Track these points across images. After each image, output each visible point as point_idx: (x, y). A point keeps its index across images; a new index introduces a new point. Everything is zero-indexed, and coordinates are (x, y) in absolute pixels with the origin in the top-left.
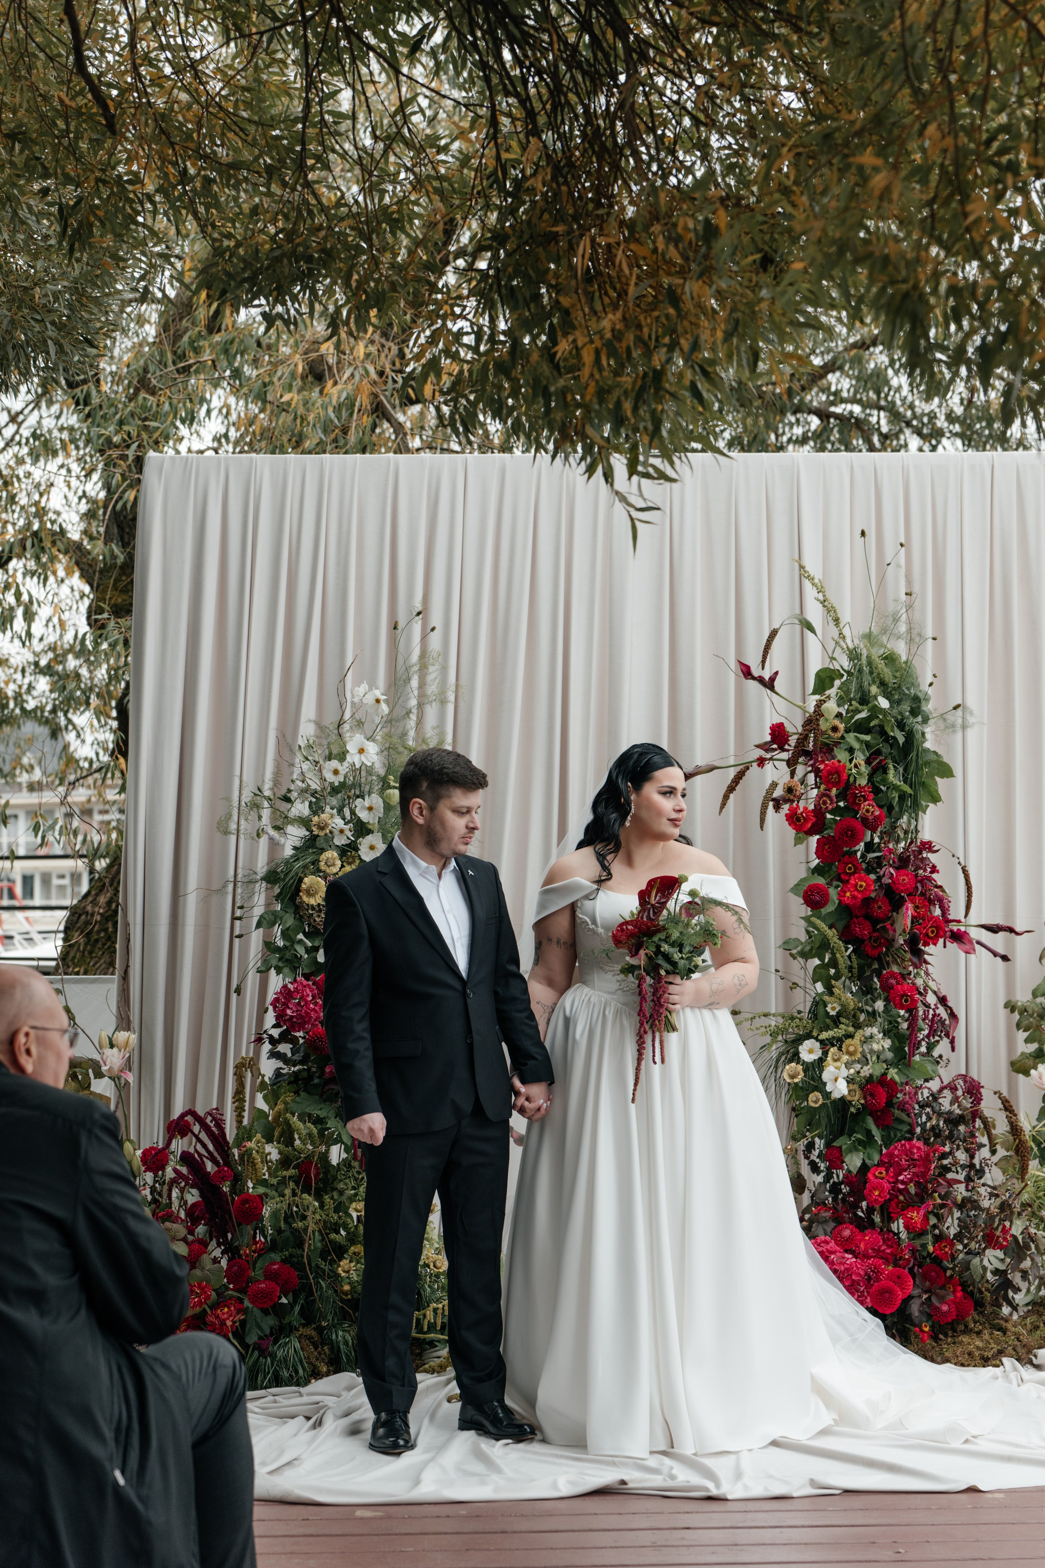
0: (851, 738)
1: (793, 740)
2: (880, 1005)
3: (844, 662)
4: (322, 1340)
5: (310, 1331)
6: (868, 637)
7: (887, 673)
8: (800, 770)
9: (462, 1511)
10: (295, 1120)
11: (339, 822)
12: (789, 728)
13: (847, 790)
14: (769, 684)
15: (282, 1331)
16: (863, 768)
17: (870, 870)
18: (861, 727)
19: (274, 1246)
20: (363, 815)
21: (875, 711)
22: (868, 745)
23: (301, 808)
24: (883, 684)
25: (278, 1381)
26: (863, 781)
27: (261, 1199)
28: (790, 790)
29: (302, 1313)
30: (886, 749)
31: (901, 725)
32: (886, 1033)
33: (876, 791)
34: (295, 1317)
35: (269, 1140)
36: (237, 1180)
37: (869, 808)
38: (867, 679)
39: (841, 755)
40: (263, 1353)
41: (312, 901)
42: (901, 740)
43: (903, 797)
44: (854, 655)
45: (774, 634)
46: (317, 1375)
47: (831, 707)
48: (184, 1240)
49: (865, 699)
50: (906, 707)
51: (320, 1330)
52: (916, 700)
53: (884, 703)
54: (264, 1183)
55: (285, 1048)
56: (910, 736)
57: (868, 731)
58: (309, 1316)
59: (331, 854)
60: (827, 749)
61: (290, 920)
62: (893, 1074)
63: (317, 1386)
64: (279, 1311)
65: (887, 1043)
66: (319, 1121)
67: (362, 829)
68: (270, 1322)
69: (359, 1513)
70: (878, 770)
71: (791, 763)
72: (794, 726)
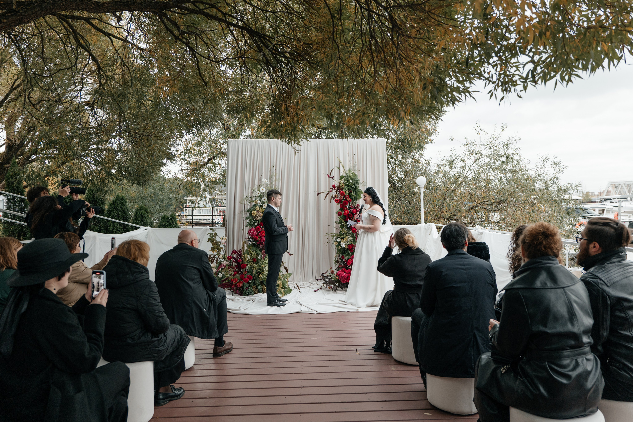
0: (345, 187)
1: (336, 188)
2: (351, 232)
3: (345, 175)
4: (257, 288)
5: (255, 286)
6: (349, 170)
7: (352, 177)
8: (338, 192)
9: (274, 316)
10: (252, 252)
11: (259, 202)
12: (336, 185)
13: (345, 196)
14: (332, 178)
15: (250, 286)
16: (348, 192)
17: (349, 209)
18: (347, 185)
19: (249, 272)
20: (263, 201)
21: (350, 183)
22: (348, 188)
23: (254, 199)
24: (351, 178)
25: (249, 295)
26: (348, 195)
27: (246, 265)
28: (335, 196)
29: (253, 283)
30: (352, 189)
31: (354, 185)
32: (352, 237)
33: (350, 196)
34: (252, 284)
35: (248, 255)
36: (243, 261)
37: (349, 199)
38: (349, 177)
39: (344, 190)
40: (246, 290)
41: (254, 215)
42: (354, 187)
43: (355, 197)
44: (346, 173)
45: (332, 170)
46: (255, 293)
47: (342, 182)
48: (234, 271)
49: (348, 181)
50: (355, 182)
51: (256, 286)
52: (357, 181)
53: (351, 181)
54: (247, 262)
55: (251, 239)
56: (356, 187)
57: (349, 186)
58: (254, 284)
59: (258, 207)
60: (342, 189)
61: (251, 218)
62: (353, 243)
63: (255, 295)
64: (249, 283)
65: (352, 238)
66: (256, 252)
67: (263, 203)
68: (247, 285)
69: (257, 316)
70: (350, 193)
71: (336, 191)
72: (337, 185)
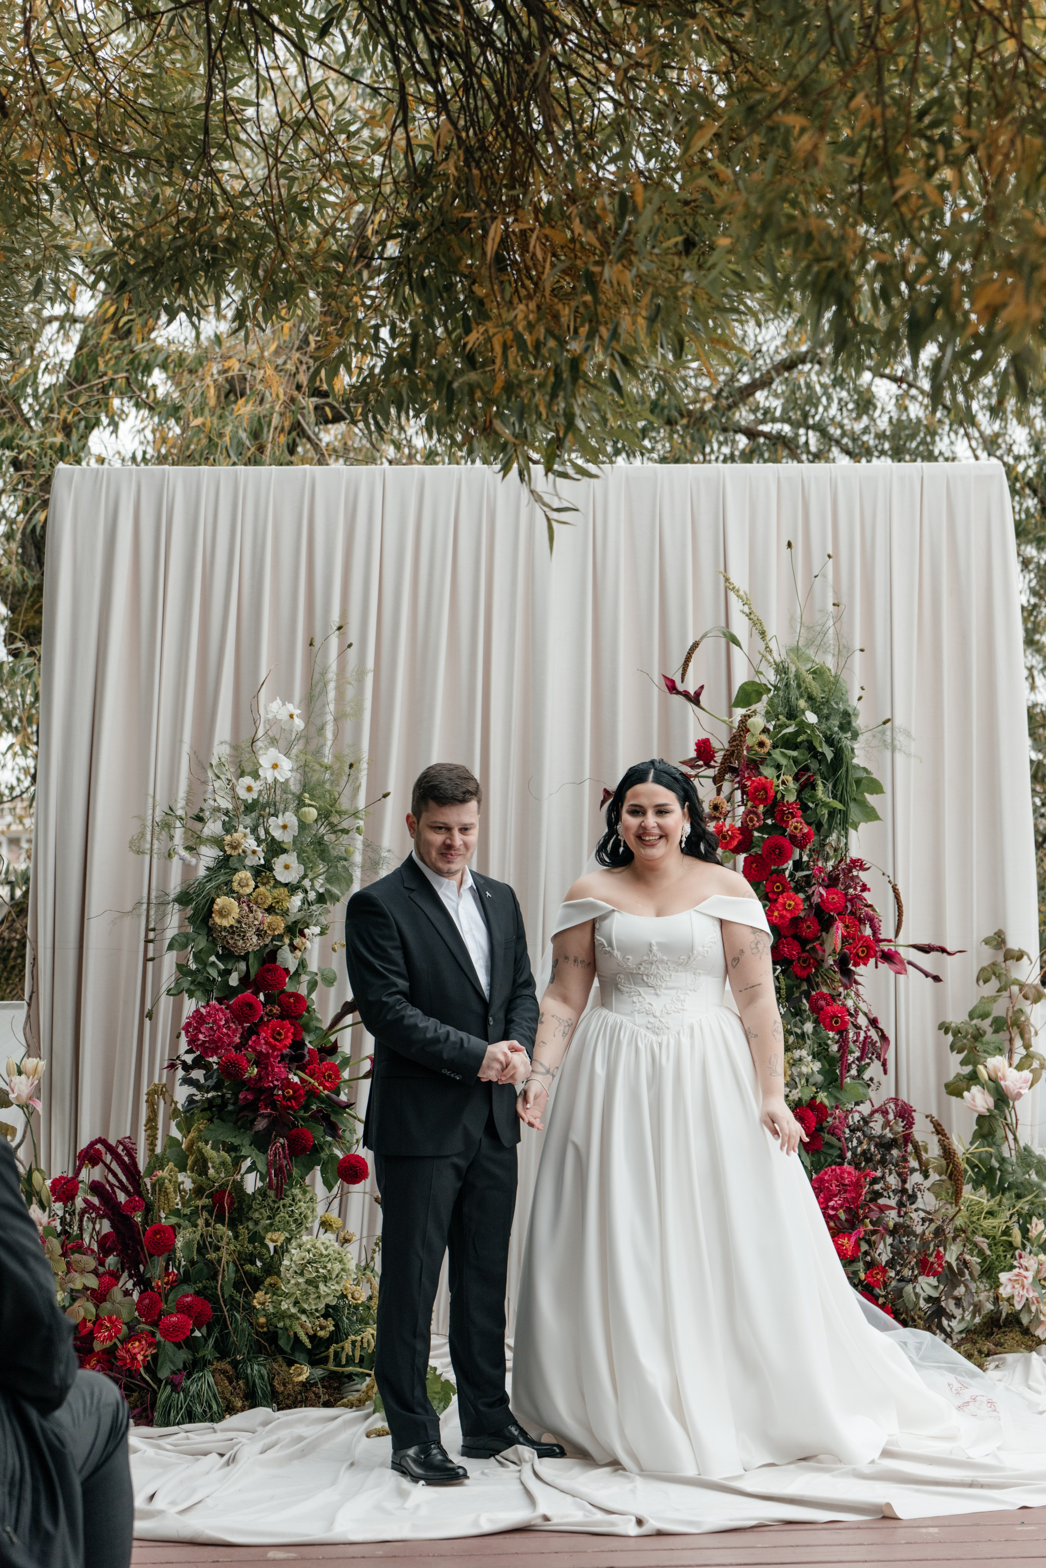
0: (777, 754)
1: (719, 757)
2: (809, 1027)
3: (770, 677)
4: (237, 1374)
5: (224, 1365)
6: (796, 651)
7: (816, 689)
8: (727, 787)
9: (380, 1551)
10: (208, 1150)
11: (251, 843)
12: (715, 744)
13: (775, 807)
14: (695, 699)
15: (194, 1366)
16: (792, 785)
17: (798, 889)
18: (789, 743)
19: (186, 1278)
20: (277, 834)
21: (803, 726)
22: (795, 761)
23: (213, 828)
24: (810, 698)
25: (191, 1417)
26: (791, 798)
27: (174, 1229)
28: (716, 807)
29: (216, 1346)
30: (814, 765)
31: (830, 741)
32: (815, 1056)
33: (805, 808)
34: (208, 1351)
35: (183, 1169)
36: (148, 1209)
37: (797, 825)
38: (794, 693)
39: (768, 772)
40: (175, 1388)
41: (225, 923)
42: (829, 755)
43: (832, 813)
44: (781, 670)
45: (694, 647)
46: (231, 1410)
47: (758, 722)
48: (95, 1272)
49: (792, 714)
50: (835, 722)
51: (235, 1364)
52: (846, 714)
53: (811, 718)
54: (177, 1213)
55: (198, 1074)
56: (840, 755)
57: (795, 747)
58: (223, 1350)
59: (245, 875)
60: (754, 765)
61: (202, 943)
62: (823, 1097)
63: (231, 1421)
64: (191, 1344)
65: (817, 1066)
66: (231, 1148)
67: (275, 849)
68: (183, 1356)
69: (272, 1554)
70: (806, 786)
71: (718, 780)
72: (720, 743)
